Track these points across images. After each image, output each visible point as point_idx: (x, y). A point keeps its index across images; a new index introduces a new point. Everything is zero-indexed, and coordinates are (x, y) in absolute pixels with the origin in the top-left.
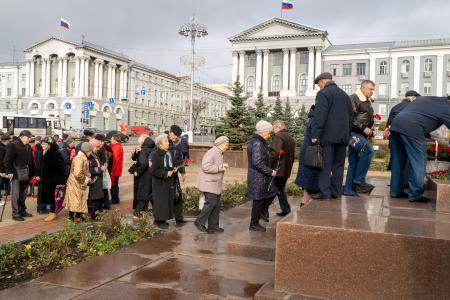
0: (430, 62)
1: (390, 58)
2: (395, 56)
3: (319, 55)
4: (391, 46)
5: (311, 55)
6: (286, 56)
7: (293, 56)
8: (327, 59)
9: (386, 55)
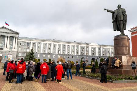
0: (45, 44)
1: (36, 43)
2: (37, 42)
3: (17, 39)
4: (36, 40)
5: (14, 39)
6: (6, 38)
7: (9, 38)
8: (19, 40)
9: (35, 42)
